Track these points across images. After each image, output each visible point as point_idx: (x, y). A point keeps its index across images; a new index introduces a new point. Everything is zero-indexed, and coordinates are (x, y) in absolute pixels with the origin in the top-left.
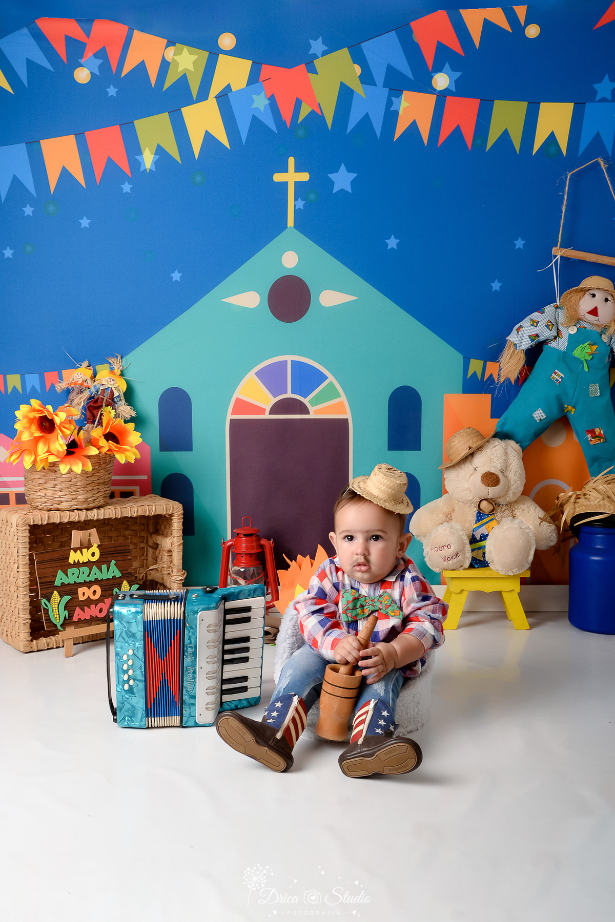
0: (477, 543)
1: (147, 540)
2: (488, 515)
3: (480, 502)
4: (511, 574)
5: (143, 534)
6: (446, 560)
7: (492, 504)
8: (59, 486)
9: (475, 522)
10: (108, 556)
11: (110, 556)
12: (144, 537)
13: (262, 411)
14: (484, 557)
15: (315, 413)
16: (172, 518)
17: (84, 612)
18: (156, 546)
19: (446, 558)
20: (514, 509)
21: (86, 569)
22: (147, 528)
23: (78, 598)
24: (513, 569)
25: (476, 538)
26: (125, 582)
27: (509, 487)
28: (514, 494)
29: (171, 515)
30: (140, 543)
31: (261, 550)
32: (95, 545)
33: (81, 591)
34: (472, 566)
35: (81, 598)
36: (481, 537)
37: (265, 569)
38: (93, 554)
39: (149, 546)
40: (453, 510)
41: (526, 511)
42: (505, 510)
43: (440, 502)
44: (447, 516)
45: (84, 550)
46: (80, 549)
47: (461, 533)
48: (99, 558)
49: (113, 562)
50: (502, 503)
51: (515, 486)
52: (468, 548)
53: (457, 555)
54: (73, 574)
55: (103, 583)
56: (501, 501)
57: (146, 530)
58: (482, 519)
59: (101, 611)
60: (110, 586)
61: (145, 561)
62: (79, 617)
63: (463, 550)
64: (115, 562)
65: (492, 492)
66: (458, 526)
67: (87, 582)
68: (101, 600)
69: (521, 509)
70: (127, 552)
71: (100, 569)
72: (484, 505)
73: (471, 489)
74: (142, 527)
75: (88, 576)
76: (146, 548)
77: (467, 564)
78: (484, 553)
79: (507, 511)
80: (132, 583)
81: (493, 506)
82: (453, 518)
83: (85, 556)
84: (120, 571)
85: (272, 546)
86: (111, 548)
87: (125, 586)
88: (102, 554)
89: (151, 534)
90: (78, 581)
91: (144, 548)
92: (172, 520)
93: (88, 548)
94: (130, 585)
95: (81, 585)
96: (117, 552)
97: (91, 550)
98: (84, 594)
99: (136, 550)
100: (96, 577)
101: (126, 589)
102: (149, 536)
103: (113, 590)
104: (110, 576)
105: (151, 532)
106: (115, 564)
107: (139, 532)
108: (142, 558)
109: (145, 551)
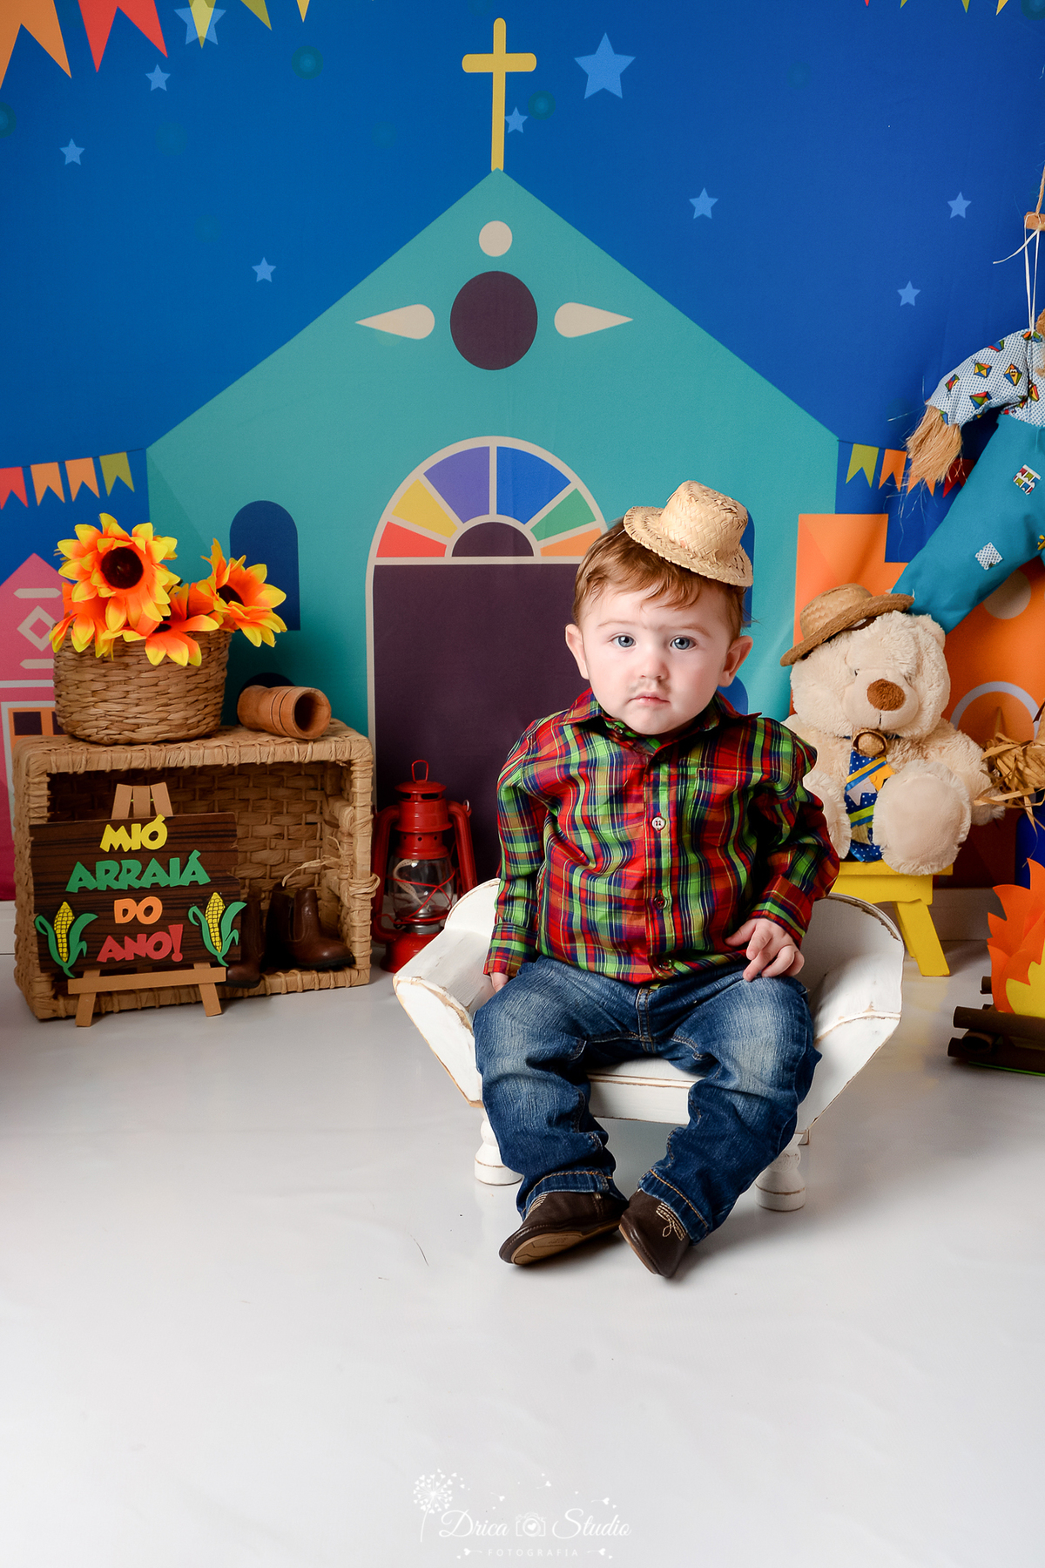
1: (321, 808)
2: (873, 759)
5: (313, 795)
8: (133, 696)
10: (185, 840)
11: (191, 840)
12: (316, 801)
13: (439, 549)
15: (542, 554)
16: (352, 768)
17: (123, 946)
18: (335, 825)
21: (136, 866)
22: (322, 786)
23: (113, 918)
26: (216, 898)
29: (350, 763)
30: (307, 813)
32: (160, 818)
33: (119, 905)
35: (119, 919)
38: (154, 836)
39: (326, 822)
45: (136, 827)
46: (127, 824)
48: (166, 843)
49: (196, 854)
54: (107, 872)
59: (158, 947)
60: (184, 901)
61: (318, 849)
62: (111, 955)
64: (200, 854)
67: (135, 889)
68: (161, 925)
70: (231, 836)
71: (167, 868)
74: (312, 783)
75: (139, 878)
76: (319, 825)
80: (232, 898)
83: (138, 838)
84: (207, 872)
86: (194, 825)
87: (216, 904)
88: (173, 836)
89: (327, 796)
90: (116, 886)
91: (316, 823)
92: (352, 772)
93: (144, 823)
94: (227, 903)
95: (122, 894)
96: (204, 834)
97: (150, 828)
98: (125, 912)
99: (298, 827)
100: (155, 880)
101: (216, 909)
102: (325, 802)
103: (189, 908)
104: (185, 880)
105: (328, 793)
106: (197, 858)
107: (305, 792)
108: (312, 843)
109: (317, 829)
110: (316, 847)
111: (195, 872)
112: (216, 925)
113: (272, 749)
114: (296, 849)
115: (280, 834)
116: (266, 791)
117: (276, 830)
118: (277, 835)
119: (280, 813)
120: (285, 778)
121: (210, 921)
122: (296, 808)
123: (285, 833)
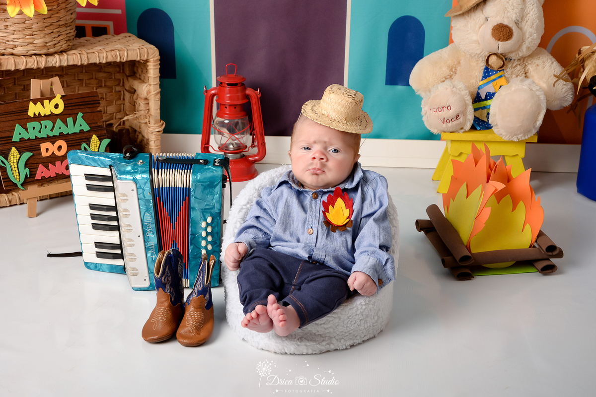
0: (482, 102)
1: (123, 83)
2: (496, 72)
3: (489, 57)
4: (515, 140)
5: (118, 76)
6: (445, 122)
7: (502, 59)
9: (481, 78)
10: (74, 108)
11: (77, 107)
12: (120, 80)
14: (488, 118)
16: (148, 64)
17: (49, 169)
18: (133, 92)
19: (445, 120)
20: (527, 64)
21: (49, 123)
22: (123, 70)
23: (40, 154)
24: (518, 135)
25: (481, 97)
26: (94, 137)
27: (523, 41)
28: (528, 48)
29: (147, 61)
30: (115, 86)
31: (245, 101)
32: (58, 96)
33: (43, 146)
34: (473, 128)
35: (44, 154)
36: (486, 96)
37: (251, 120)
38: (56, 106)
39: (126, 90)
40: (459, 63)
41: (541, 67)
42: (516, 66)
43: (445, 52)
44: (451, 70)
45: (46, 102)
46: (41, 100)
47: (463, 93)
48: (64, 110)
49: (80, 115)
50: (513, 58)
51: (530, 40)
52: (470, 108)
53: (457, 117)
54: (34, 128)
55: (69, 138)
56: (513, 56)
57: (122, 71)
58: (489, 76)
60: (78, 141)
61: (122, 105)
62: (43, 175)
63: (464, 112)
64: (82, 114)
65: (503, 46)
66: (461, 85)
67: (51, 137)
69: (535, 65)
71: (66, 123)
72: (494, 60)
73: (480, 42)
74: (118, 69)
75: (52, 130)
76: (122, 92)
77: (468, 126)
78: (488, 114)
79: (519, 67)
80: (102, 137)
81: (503, 61)
82: (458, 72)
83: (48, 108)
84: (87, 124)
85: (259, 96)
86: (77, 99)
87: (95, 141)
88: (66, 105)
89: (128, 77)
90: (40, 136)
91: (120, 91)
92: (148, 66)
93: (50, 99)
94: (101, 140)
95: (43, 140)
96: (83, 103)
97: (54, 102)
98: (47, 150)
99: (111, 93)
100: (61, 131)
101: (95, 143)
102: (125, 80)
103: (81, 145)
104: (77, 129)
105: (127, 74)
106: (82, 117)
107: (114, 74)
108: (119, 102)
109: (121, 94)
110: (121, 104)
111: (81, 125)
114: (110, 105)
116: (93, 74)
119: (101, 86)
120: (103, 67)
122: (109, 83)
123: (104, 97)
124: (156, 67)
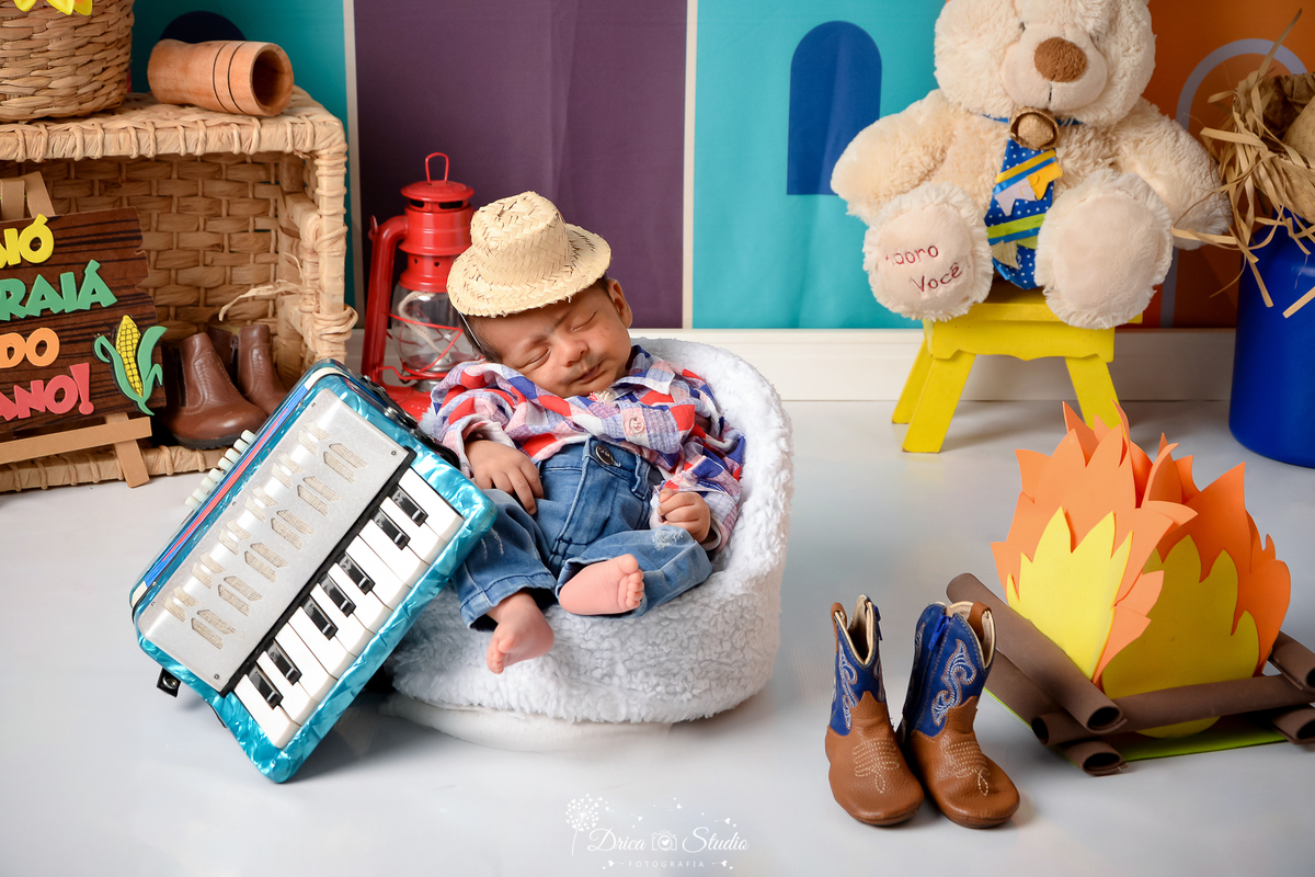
1: (276, 210)
2: (1038, 152)
3: (1018, 120)
5: (263, 191)
6: (926, 287)
7: (1050, 124)
9: (1001, 167)
10: (79, 248)
11: (84, 247)
12: (268, 200)
16: (315, 162)
19: (926, 282)
22: (276, 176)
25: (1003, 210)
26: (127, 322)
30: (256, 216)
32: (41, 219)
38: (35, 244)
39: (283, 230)
48: (53, 254)
49: (93, 265)
53: (954, 270)
55: (65, 322)
57: (273, 181)
59: (59, 396)
60: (86, 331)
61: (272, 266)
64: (98, 265)
67: (20, 319)
68: (60, 366)
71: (56, 285)
74: (262, 175)
75: (23, 303)
76: (273, 233)
77: (981, 293)
80: (146, 322)
81: (1054, 131)
83: (13, 249)
84: (112, 290)
86: (86, 226)
87: (129, 332)
89: (285, 194)
91: (269, 231)
92: (317, 167)
93: (21, 227)
94: (142, 329)
95: (4, 327)
96: (100, 238)
97: (29, 233)
98: (11, 352)
99: (243, 235)
100: (44, 306)
101: (129, 337)
102: (280, 203)
103: (93, 340)
104: (84, 302)
105: (285, 189)
106: (97, 272)
107: (254, 186)
108: (264, 258)
109: (270, 238)
110: (270, 263)
112: (132, 360)
113: (202, 134)
114: (241, 265)
115: (218, 245)
116: (197, 184)
117: (213, 240)
118: (213, 246)
119: (218, 216)
120: (224, 167)
121: (124, 355)
122: (240, 209)
123: (226, 244)
124: (336, 172)
